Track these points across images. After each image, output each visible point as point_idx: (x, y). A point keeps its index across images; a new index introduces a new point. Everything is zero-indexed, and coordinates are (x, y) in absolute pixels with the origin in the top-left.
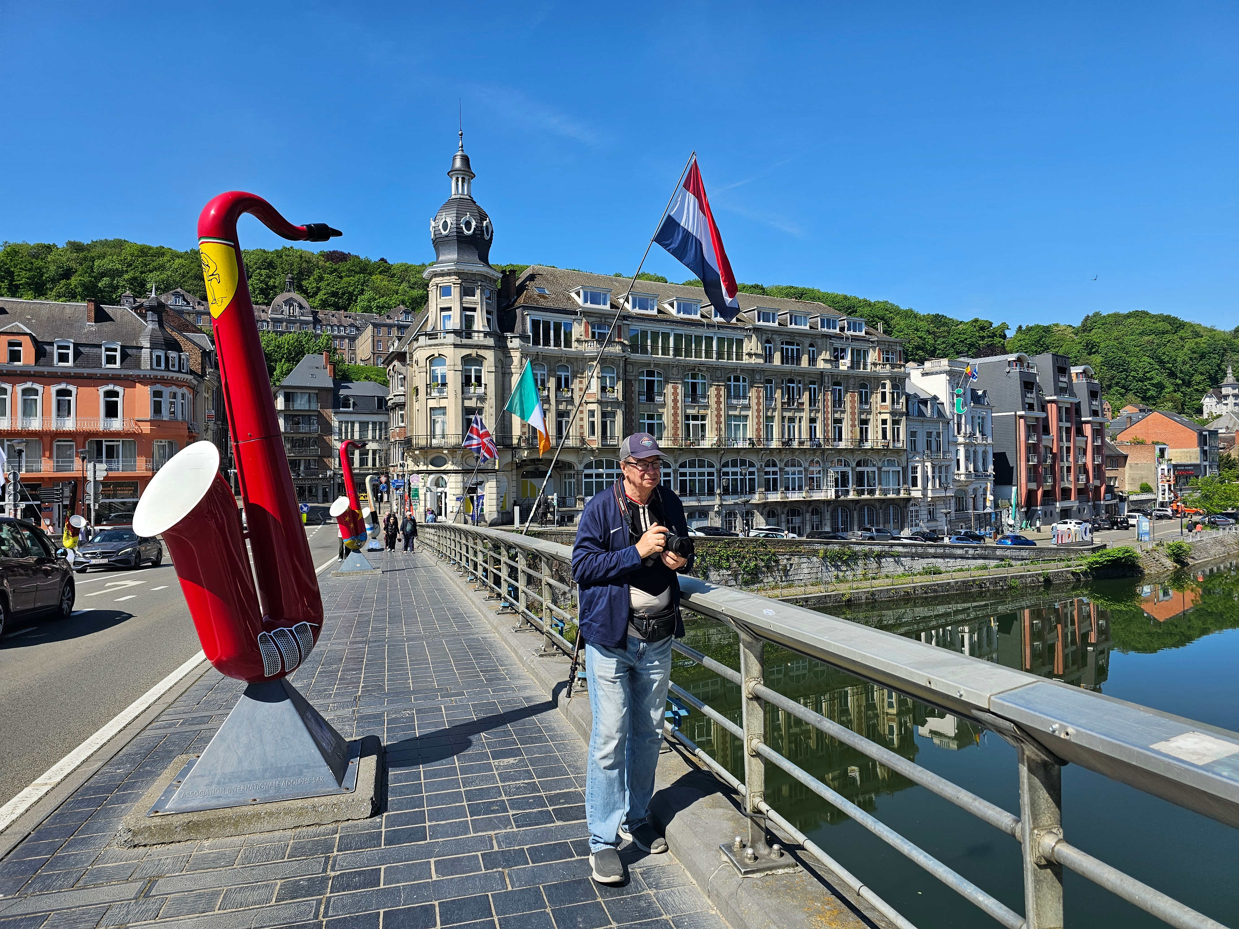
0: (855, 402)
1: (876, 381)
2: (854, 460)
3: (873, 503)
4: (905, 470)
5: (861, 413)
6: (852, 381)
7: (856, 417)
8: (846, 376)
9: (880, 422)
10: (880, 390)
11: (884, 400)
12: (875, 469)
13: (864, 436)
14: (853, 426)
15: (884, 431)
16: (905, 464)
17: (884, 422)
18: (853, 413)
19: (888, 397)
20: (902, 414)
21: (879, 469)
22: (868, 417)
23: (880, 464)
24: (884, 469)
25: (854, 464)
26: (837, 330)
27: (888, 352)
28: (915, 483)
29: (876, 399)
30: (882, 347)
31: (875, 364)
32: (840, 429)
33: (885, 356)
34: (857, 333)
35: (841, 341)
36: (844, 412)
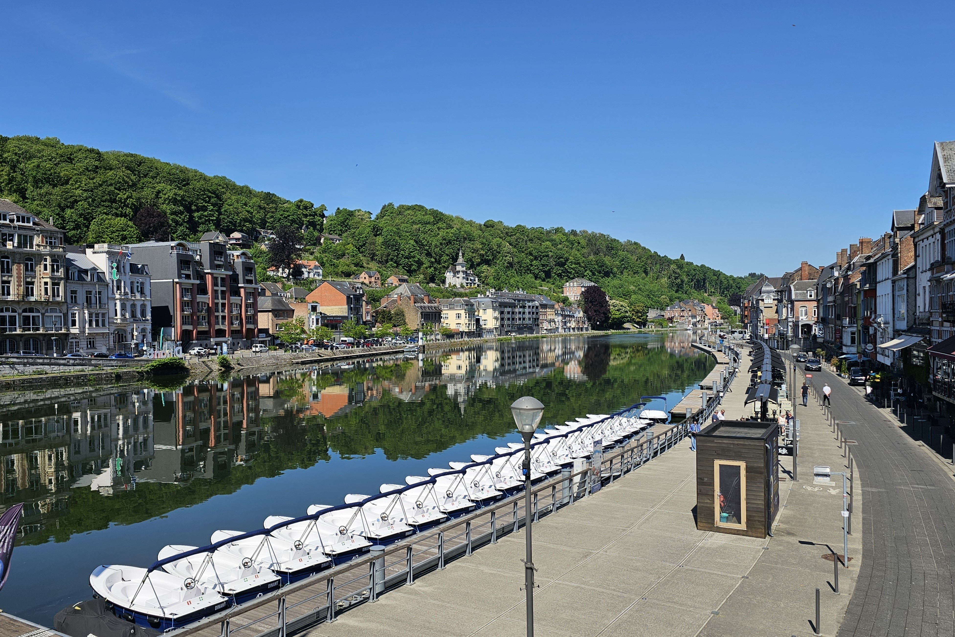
0: (21, 270)
1: (40, 257)
2: (20, 308)
3: (37, 336)
4: (66, 315)
5: (27, 277)
6: (18, 256)
7: (22, 280)
8: (12, 253)
9: (43, 284)
10: (43, 263)
11: (46, 269)
12: (39, 314)
13: (29, 292)
14: (19, 285)
15: (46, 289)
16: (65, 311)
17: (46, 283)
18: (19, 277)
19: (49, 267)
20: (61, 279)
21: (43, 315)
22: (33, 280)
23: (43, 311)
24: (47, 314)
25: (20, 311)
26: (8, 222)
27: (51, 238)
28: (74, 324)
29: (40, 269)
30: (45, 234)
31: (38, 245)
32: (9, 288)
33: (48, 240)
34: (26, 224)
35: (10, 229)
36: (11, 276)
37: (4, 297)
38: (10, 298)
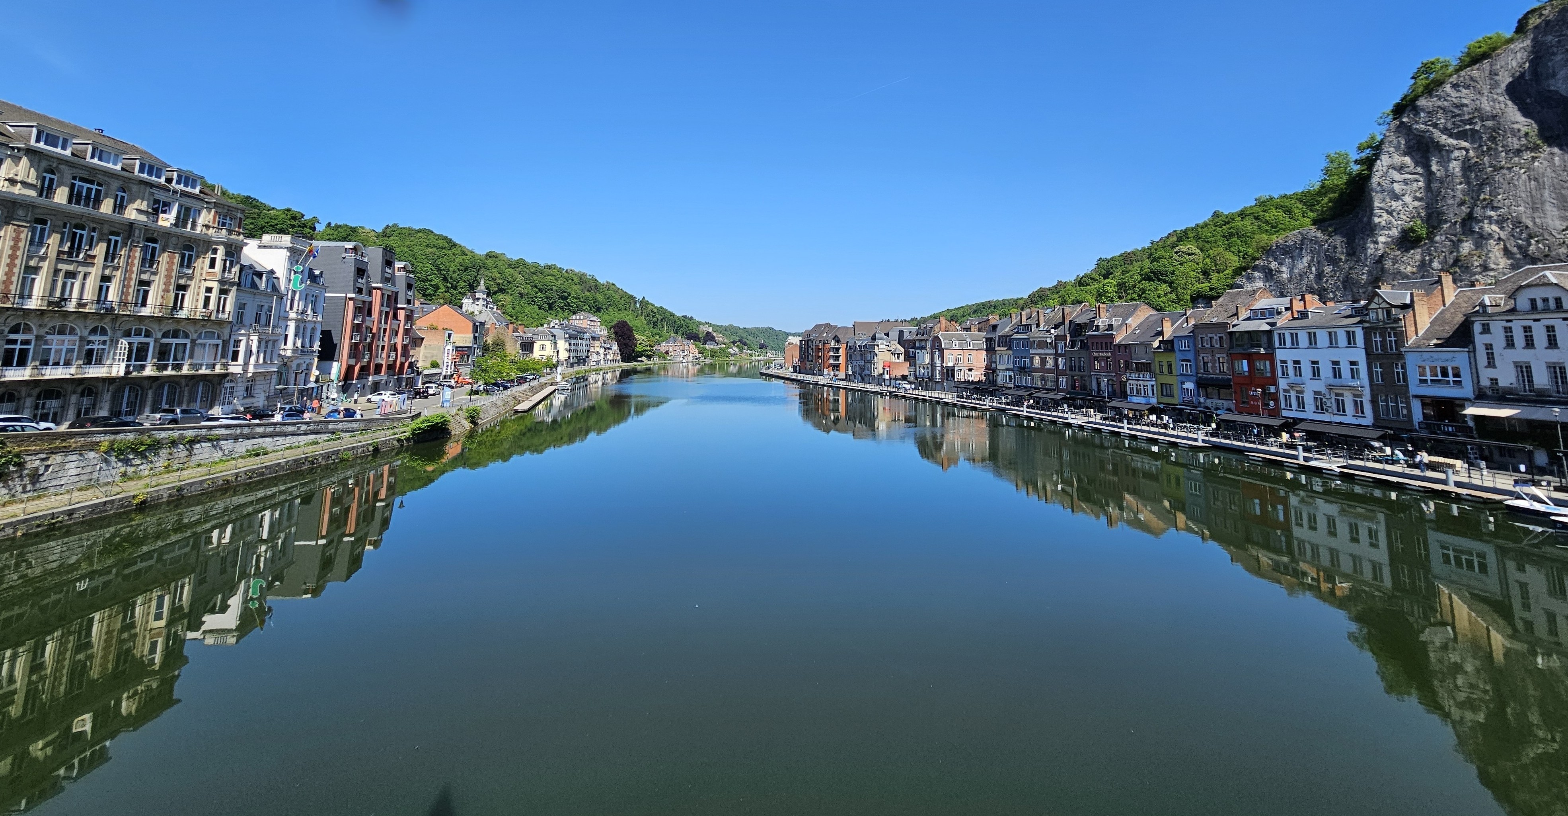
0: (173, 263)
1: (207, 245)
2: (160, 330)
3: (177, 379)
4: (226, 343)
5: (180, 277)
6: (174, 240)
7: (173, 281)
8: (166, 234)
9: (203, 290)
10: (210, 255)
11: (212, 265)
12: (187, 341)
13: (178, 304)
14: (166, 290)
15: (207, 300)
16: (226, 337)
17: (209, 290)
18: (168, 277)
19: (219, 264)
20: (232, 284)
21: (193, 342)
22: (189, 283)
23: (195, 336)
24: (199, 341)
25: (159, 335)
26: (162, 180)
27: (225, 217)
28: (235, 358)
29: (202, 264)
30: (220, 210)
31: (207, 227)
32: (146, 293)
33: (221, 220)
34: (189, 189)
35: (166, 194)
36: (155, 274)
37: (137, 309)
38: (146, 312)
